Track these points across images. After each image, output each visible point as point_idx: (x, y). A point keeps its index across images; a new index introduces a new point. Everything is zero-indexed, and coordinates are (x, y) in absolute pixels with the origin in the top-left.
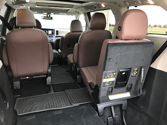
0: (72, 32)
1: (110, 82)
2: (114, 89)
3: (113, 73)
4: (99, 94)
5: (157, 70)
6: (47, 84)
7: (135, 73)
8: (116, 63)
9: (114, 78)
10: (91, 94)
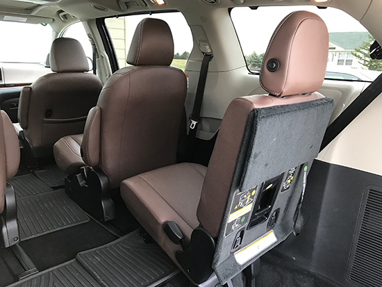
0: (59, 72)
1: (242, 217)
2: (246, 232)
3: (251, 191)
4: (216, 259)
5: (331, 166)
6: (7, 246)
7: (289, 181)
8: (266, 165)
9: (252, 204)
10: (172, 257)
